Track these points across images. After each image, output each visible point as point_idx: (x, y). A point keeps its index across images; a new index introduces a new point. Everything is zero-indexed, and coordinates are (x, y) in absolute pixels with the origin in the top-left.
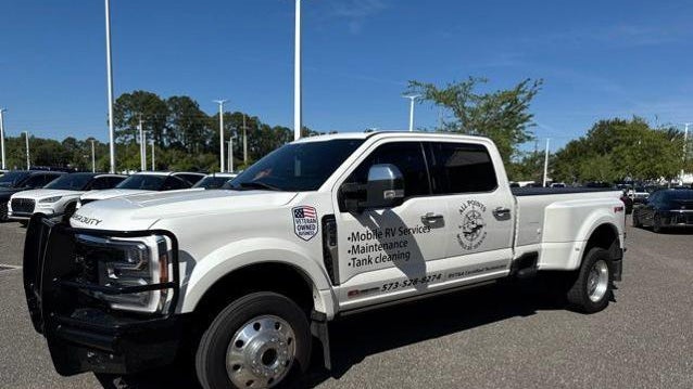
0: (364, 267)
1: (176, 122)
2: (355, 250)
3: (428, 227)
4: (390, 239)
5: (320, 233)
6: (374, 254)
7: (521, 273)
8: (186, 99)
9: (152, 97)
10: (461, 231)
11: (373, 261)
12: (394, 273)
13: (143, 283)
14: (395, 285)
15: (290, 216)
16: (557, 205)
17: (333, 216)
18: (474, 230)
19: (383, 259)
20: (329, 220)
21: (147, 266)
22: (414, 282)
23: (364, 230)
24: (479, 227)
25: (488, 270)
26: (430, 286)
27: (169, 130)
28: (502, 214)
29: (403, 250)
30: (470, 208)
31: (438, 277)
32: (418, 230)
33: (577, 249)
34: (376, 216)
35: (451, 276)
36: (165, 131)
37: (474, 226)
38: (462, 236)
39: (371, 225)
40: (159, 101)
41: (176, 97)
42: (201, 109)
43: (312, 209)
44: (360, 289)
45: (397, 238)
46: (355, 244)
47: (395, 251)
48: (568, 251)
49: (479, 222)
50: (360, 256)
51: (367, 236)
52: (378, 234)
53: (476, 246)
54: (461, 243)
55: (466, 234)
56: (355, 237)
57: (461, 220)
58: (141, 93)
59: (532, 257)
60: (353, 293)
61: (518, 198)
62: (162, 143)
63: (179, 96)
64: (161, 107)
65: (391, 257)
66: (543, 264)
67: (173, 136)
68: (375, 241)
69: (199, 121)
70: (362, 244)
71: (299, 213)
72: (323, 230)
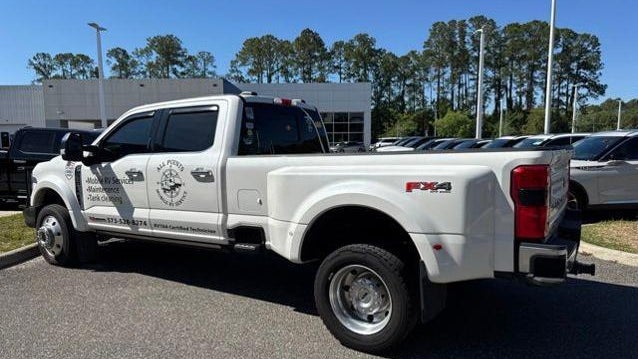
0: (97, 203)
2: (90, 189)
3: (132, 179)
4: (108, 186)
5: (74, 176)
10: (159, 187)
14: (110, 220)
15: (65, 164)
17: (80, 166)
18: (173, 188)
19: (105, 199)
20: (78, 168)
22: (127, 222)
23: (94, 177)
24: (178, 185)
25: (194, 230)
26: (141, 229)
28: (204, 176)
29: (118, 195)
30: (167, 167)
31: (144, 223)
32: (124, 181)
34: (100, 168)
35: (156, 226)
37: (172, 184)
38: (161, 191)
39: (97, 174)
44: (96, 217)
45: (111, 186)
46: (90, 185)
47: (112, 195)
48: (282, 232)
49: (178, 181)
50: (94, 194)
51: (95, 181)
52: (101, 182)
53: (177, 204)
54: (162, 198)
55: (165, 190)
56: (89, 181)
60: (94, 219)
65: (111, 199)
68: (99, 185)
70: (94, 186)
72: (76, 174)
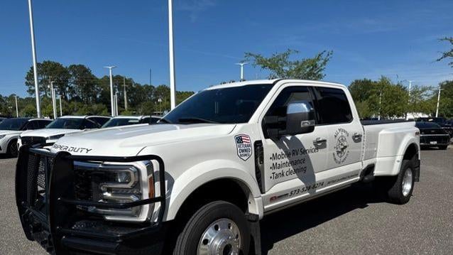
0: (280, 179)
1: (75, 83)
2: (274, 167)
3: (318, 148)
4: (295, 158)
5: (253, 155)
6: (286, 169)
7: (366, 178)
8: (82, 67)
9: (57, 65)
10: (335, 151)
11: (285, 174)
12: (297, 182)
13: (134, 198)
14: (297, 191)
15: (234, 142)
16: (386, 132)
17: (260, 142)
18: (342, 149)
19: (291, 173)
20: (258, 144)
21: (138, 184)
22: (308, 188)
23: (280, 151)
24: (346, 147)
25: (348, 178)
26: (317, 191)
27: (70, 88)
28: (357, 138)
29: (303, 165)
30: (340, 134)
31: (322, 184)
32: (311, 151)
33: (398, 161)
34: (286, 140)
35: (329, 183)
36: (67, 89)
37: (342, 147)
38: (336, 154)
39: (284, 148)
40: (62, 68)
41: (75, 66)
42: (93, 73)
43: (247, 136)
44: (277, 196)
45: (300, 157)
46: (275, 162)
47: (297, 167)
48: (393, 162)
49: (345, 144)
50: (277, 171)
51: (281, 156)
52: (288, 155)
53: (343, 161)
54: (335, 159)
55: (338, 152)
56: (274, 157)
57: (336, 142)
58: (49, 62)
59: (371, 168)
60: (273, 199)
61: (364, 126)
62: (66, 97)
63: (77, 64)
64: (64, 72)
65: (296, 171)
66: (377, 172)
67: (74, 92)
68: (286, 160)
69: (92, 81)
70: (279, 162)
71: (239, 139)
72: (255, 152)
